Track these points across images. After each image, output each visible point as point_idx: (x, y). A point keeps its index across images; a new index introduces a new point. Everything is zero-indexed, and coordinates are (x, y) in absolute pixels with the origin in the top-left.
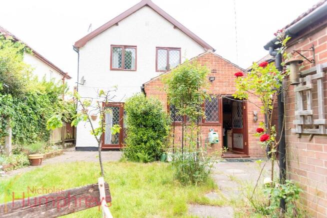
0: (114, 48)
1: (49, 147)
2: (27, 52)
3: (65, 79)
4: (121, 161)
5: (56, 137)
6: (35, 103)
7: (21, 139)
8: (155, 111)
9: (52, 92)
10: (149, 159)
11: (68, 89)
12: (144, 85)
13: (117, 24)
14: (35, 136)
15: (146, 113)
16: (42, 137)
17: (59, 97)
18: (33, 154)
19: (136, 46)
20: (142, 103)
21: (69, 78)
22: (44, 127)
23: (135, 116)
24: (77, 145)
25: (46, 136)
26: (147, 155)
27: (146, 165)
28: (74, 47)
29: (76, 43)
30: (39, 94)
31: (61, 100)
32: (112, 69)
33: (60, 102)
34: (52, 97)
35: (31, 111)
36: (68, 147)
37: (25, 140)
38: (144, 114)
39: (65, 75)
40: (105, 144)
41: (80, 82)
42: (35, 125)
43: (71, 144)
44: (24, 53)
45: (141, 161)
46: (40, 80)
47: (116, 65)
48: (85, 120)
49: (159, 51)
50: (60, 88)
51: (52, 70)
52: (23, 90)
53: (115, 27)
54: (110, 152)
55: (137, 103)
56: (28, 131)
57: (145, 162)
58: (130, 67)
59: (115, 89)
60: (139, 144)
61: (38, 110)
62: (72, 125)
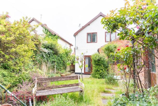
0: (88, 34)
1: (66, 72)
2: (58, 38)
3: (71, 46)
4: (90, 78)
5: (68, 69)
6: (62, 57)
7: (58, 69)
8: (102, 59)
9: (67, 52)
10: (101, 77)
11: (72, 51)
12: (98, 49)
13: (89, 25)
14: (62, 68)
15: (99, 60)
16: (64, 68)
17: (69, 54)
18: (62, 74)
19: (97, 33)
20: (97, 56)
21: (72, 45)
22: (64, 65)
23: (95, 61)
24: (75, 72)
25: (65, 68)
26: (99, 76)
27: (99, 79)
28: (74, 35)
29: (75, 34)
30: (63, 54)
31: (70, 55)
32: (87, 43)
33: (69, 56)
34: (67, 54)
35: (61, 60)
36: (72, 72)
37: (59, 69)
38: (98, 60)
39: (71, 45)
40: (86, 72)
41: (76, 48)
42: (62, 64)
43: (73, 72)
44: (58, 39)
45: (97, 78)
46: (63, 48)
47: (89, 41)
48: (77, 63)
49: (106, 33)
50: (69, 51)
51: (66, 43)
52: (59, 53)
53: (89, 26)
54: (87, 75)
55: (96, 56)
56: (60, 66)
57: (99, 78)
58: (95, 41)
59: (87, 52)
60: (97, 72)
61: (63, 59)
62: (73, 64)
